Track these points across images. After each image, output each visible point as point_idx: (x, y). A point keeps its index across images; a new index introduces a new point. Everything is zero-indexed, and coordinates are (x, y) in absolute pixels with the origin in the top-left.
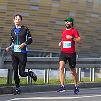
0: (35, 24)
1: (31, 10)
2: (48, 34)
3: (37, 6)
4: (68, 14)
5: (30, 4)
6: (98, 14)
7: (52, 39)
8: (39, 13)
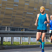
0: (16, 14)
1: (14, 6)
2: (23, 19)
3: (17, 4)
4: (33, 9)
5: (14, 3)
6: (48, 9)
7: (25, 21)
8: (18, 8)
